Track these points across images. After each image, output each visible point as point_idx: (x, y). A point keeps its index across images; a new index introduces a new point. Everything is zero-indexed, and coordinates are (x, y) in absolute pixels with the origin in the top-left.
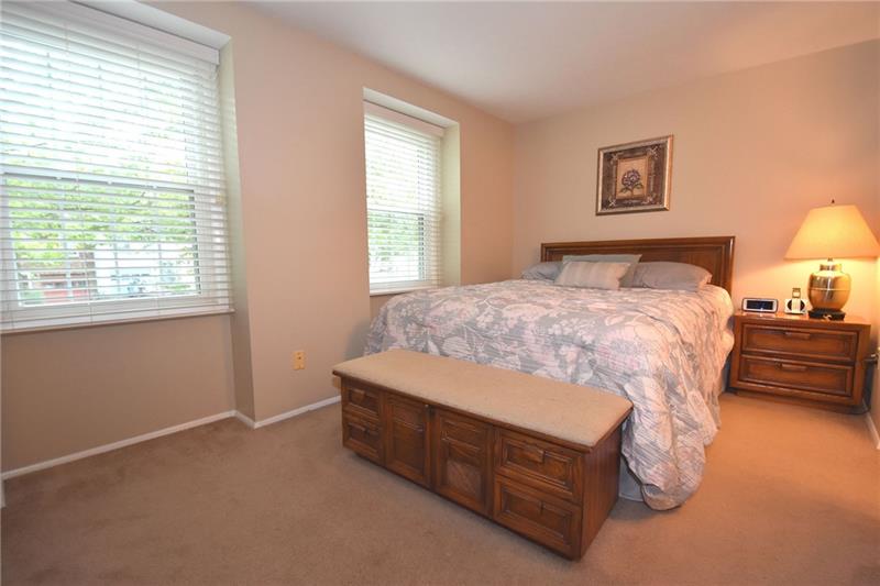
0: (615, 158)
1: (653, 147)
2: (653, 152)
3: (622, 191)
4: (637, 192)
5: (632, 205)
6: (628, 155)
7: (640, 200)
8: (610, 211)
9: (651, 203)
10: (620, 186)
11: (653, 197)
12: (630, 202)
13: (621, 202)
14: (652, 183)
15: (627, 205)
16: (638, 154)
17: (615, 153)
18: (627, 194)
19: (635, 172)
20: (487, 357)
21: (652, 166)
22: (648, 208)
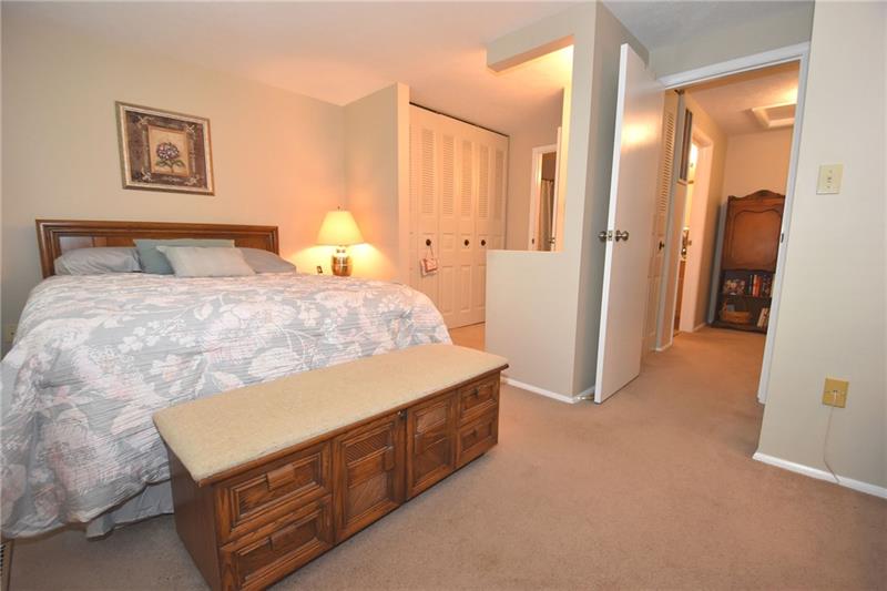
0: (143, 121)
1: (190, 124)
2: (190, 129)
3: (157, 164)
4: (177, 170)
5: (173, 183)
6: (162, 124)
7: (182, 181)
8: (142, 185)
9: (194, 185)
10: (155, 158)
11: (196, 178)
12: (170, 179)
13: (158, 178)
14: (194, 164)
15: (167, 183)
16: (172, 126)
17: (143, 115)
18: (165, 169)
19: (173, 147)
20: (323, 357)
21: (192, 144)
22: (194, 189)
